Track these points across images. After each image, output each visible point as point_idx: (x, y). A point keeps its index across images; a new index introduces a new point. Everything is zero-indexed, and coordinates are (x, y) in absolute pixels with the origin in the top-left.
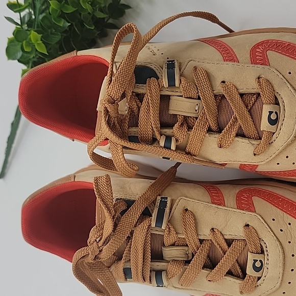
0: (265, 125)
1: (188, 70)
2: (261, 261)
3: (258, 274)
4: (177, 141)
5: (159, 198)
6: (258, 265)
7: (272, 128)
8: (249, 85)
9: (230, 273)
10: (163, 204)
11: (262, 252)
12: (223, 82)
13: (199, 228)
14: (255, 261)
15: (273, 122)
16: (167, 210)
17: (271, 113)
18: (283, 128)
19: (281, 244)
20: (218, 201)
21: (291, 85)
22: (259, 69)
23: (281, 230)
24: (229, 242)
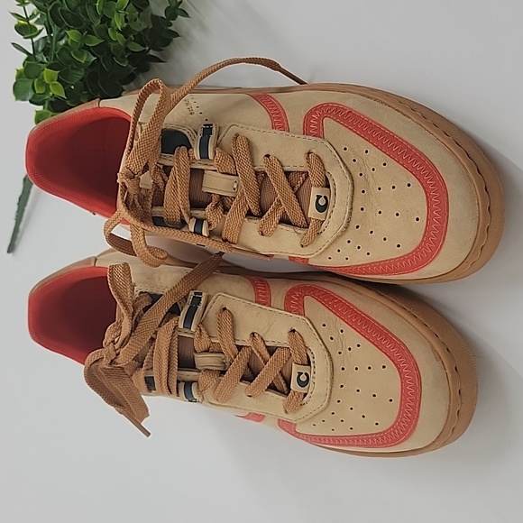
0: (312, 212)
1: (227, 138)
2: (306, 374)
3: (303, 390)
4: (210, 225)
5: (192, 293)
6: (303, 378)
7: (321, 216)
8: (296, 162)
9: (272, 387)
10: (197, 300)
11: (309, 364)
12: (268, 156)
13: (237, 332)
14: (300, 374)
15: (321, 209)
16: (200, 308)
17: (319, 197)
18: (332, 215)
19: (329, 355)
20: (263, 299)
21: (344, 164)
22: (311, 143)
23: (332, 338)
24: (271, 351)
